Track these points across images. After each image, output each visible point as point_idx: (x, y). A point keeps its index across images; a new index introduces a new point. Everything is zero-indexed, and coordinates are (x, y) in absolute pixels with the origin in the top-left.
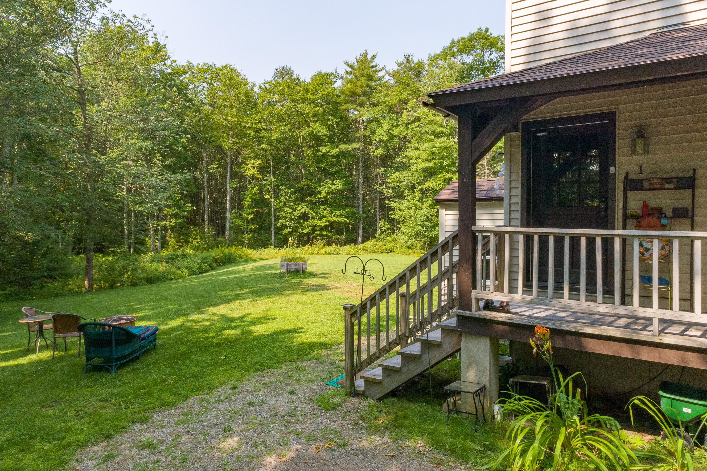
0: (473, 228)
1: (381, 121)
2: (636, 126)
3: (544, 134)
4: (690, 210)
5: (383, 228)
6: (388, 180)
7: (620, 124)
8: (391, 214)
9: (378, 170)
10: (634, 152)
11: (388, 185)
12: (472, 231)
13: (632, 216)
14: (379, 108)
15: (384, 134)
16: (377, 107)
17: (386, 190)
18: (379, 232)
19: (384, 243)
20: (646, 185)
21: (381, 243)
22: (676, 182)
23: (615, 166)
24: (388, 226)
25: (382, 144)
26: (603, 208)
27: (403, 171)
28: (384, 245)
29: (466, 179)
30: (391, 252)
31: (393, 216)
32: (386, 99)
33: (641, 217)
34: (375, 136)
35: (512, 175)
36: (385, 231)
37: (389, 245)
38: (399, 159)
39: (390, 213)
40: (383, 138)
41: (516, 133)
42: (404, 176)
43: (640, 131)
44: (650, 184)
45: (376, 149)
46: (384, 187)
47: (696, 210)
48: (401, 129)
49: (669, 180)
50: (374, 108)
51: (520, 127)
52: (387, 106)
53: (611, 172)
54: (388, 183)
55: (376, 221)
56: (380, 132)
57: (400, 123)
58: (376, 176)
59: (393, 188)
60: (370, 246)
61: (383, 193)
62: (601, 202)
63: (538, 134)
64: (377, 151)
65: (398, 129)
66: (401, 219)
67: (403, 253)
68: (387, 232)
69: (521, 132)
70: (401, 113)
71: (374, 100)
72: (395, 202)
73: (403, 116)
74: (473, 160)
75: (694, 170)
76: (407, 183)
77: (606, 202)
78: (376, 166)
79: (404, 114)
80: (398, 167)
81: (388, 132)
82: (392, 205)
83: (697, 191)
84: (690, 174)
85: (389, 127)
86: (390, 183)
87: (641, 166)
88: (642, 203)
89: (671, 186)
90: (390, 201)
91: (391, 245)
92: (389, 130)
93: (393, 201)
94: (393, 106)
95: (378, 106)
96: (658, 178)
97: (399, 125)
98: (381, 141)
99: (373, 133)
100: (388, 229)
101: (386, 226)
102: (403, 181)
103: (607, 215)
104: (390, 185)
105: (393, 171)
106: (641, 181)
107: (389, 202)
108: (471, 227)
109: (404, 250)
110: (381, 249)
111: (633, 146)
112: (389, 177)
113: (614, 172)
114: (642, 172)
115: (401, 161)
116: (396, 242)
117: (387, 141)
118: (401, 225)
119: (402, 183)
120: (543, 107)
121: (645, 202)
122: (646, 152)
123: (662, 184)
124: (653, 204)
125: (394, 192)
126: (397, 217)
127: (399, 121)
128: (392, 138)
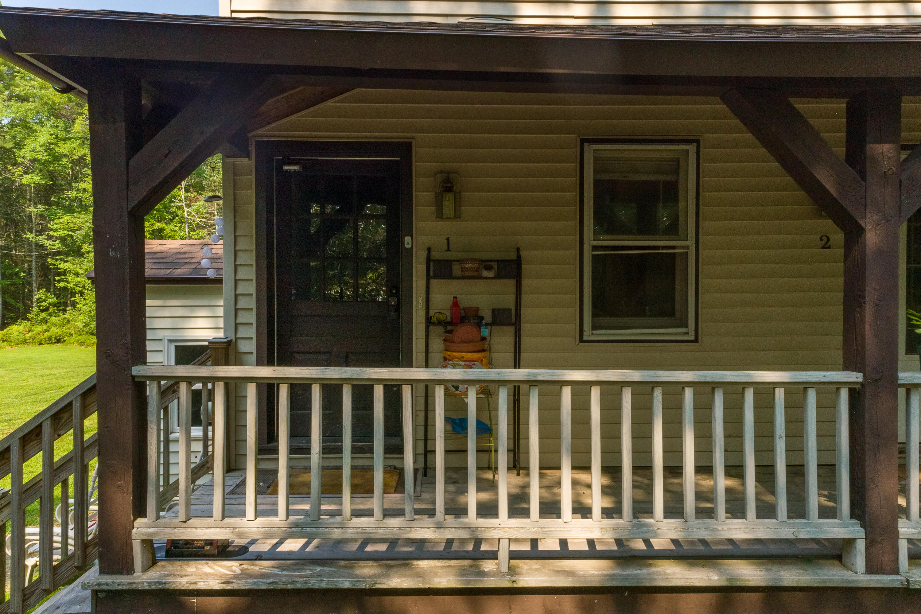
0: (137, 370)
1: (35, 127)
2: (441, 172)
3: (296, 168)
4: (513, 311)
5: (43, 304)
6: (51, 225)
7: (418, 166)
8: (59, 281)
9: (32, 209)
10: (440, 216)
11: (51, 233)
12: (133, 377)
13: (439, 323)
14: (30, 105)
15: (41, 149)
16: (26, 103)
17: (50, 242)
18: (35, 310)
19: (45, 327)
20: (456, 270)
21: (40, 329)
22: (496, 267)
23: (412, 236)
24: (54, 300)
25: (37, 165)
26: (394, 306)
27: (80, 213)
28: (46, 331)
29: (113, 249)
30: (58, 341)
31: (62, 285)
32: (43, 92)
33: (451, 323)
34: (23, 150)
35: (239, 239)
36: (47, 309)
37: (55, 331)
38: (73, 194)
39: (57, 278)
40: (40, 157)
41: (244, 161)
42: (81, 220)
43: (447, 180)
44: (463, 270)
45: (26, 173)
46: (45, 237)
47: (525, 312)
48: (73, 146)
49: (486, 264)
50: (19, 104)
51: (252, 149)
52: (46, 104)
53: (407, 246)
54: (52, 230)
55: (31, 291)
56: (33, 146)
57: (70, 135)
58: (30, 216)
59: (63, 240)
60: (16, 334)
61: (42, 246)
62: (389, 293)
63: (286, 168)
64: (29, 176)
65: (68, 145)
66: (78, 289)
67: (82, 343)
68: (51, 309)
69: (254, 159)
70: (74, 121)
71: (17, 91)
72: (67, 261)
73: (76, 125)
74: (132, 204)
75: (518, 250)
76: (87, 233)
77: (397, 295)
78: (30, 201)
79: (78, 121)
80: (70, 206)
81: (48, 148)
82: (61, 266)
83: (525, 282)
84: (512, 256)
85: (50, 139)
86: (56, 230)
87: (448, 239)
88: (450, 299)
89: (491, 274)
90: (57, 260)
91: (59, 330)
92: (50, 144)
93: (61, 259)
94: (57, 106)
95: (28, 101)
96: (475, 260)
97: (69, 139)
98: (34, 160)
99: (19, 145)
100: (54, 305)
101: (49, 301)
102: (80, 229)
103: (399, 317)
104: (55, 234)
105: (60, 212)
106: (448, 263)
107: (54, 262)
108: (129, 369)
109: (82, 338)
110: (39, 338)
111: (439, 204)
112: (53, 220)
113: (410, 246)
114: (451, 248)
115: (76, 197)
116: (68, 326)
117: (47, 161)
118: (77, 298)
119: (77, 233)
120: (293, 117)
121: (455, 298)
122: (457, 216)
123: (477, 270)
124: (466, 301)
125: (65, 245)
126: (71, 285)
127: (68, 132)
128: (57, 158)
